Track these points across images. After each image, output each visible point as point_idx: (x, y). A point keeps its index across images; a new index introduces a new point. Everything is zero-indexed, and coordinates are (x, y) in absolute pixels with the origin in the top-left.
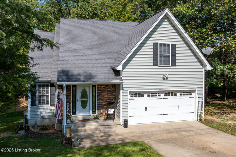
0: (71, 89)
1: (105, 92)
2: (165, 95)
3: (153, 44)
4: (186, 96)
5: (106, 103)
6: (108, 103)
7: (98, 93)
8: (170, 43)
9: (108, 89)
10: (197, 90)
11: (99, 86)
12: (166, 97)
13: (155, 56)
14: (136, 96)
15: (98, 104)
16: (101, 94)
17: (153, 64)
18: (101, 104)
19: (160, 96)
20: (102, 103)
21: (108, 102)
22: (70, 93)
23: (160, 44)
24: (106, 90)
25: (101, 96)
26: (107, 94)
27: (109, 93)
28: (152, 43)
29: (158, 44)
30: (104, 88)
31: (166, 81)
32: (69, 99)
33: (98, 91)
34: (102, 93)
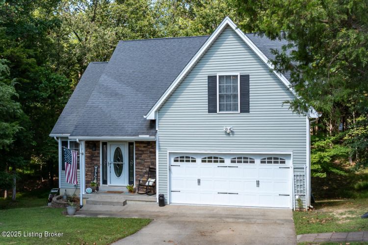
0: (99, 147)
1: (146, 154)
2: (232, 162)
3: (209, 77)
4: (266, 164)
5: (148, 169)
6: (150, 171)
7: (136, 154)
8: (238, 74)
9: (151, 150)
10: (292, 155)
11: (138, 145)
12: (233, 165)
13: (211, 97)
14: (183, 161)
15: (136, 172)
16: (141, 157)
17: (209, 109)
18: (141, 172)
19: (223, 162)
20: (142, 169)
21: (150, 168)
22: (99, 153)
23: (220, 77)
24: (147, 150)
25: (140, 159)
26: (150, 156)
27: (152, 156)
28: (207, 76)
29: (216, 76)
30: (144, 147)
31: (231, 137)
32: (98, 161)
33: (136, 151)
34: (141, 154)
